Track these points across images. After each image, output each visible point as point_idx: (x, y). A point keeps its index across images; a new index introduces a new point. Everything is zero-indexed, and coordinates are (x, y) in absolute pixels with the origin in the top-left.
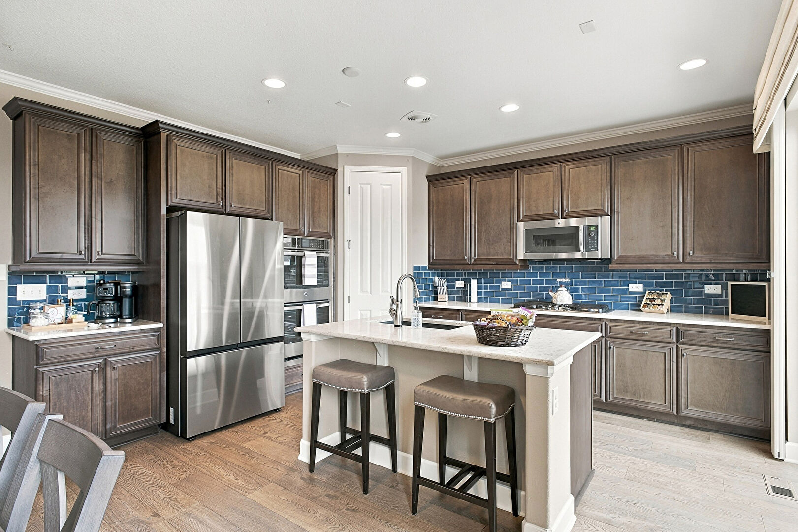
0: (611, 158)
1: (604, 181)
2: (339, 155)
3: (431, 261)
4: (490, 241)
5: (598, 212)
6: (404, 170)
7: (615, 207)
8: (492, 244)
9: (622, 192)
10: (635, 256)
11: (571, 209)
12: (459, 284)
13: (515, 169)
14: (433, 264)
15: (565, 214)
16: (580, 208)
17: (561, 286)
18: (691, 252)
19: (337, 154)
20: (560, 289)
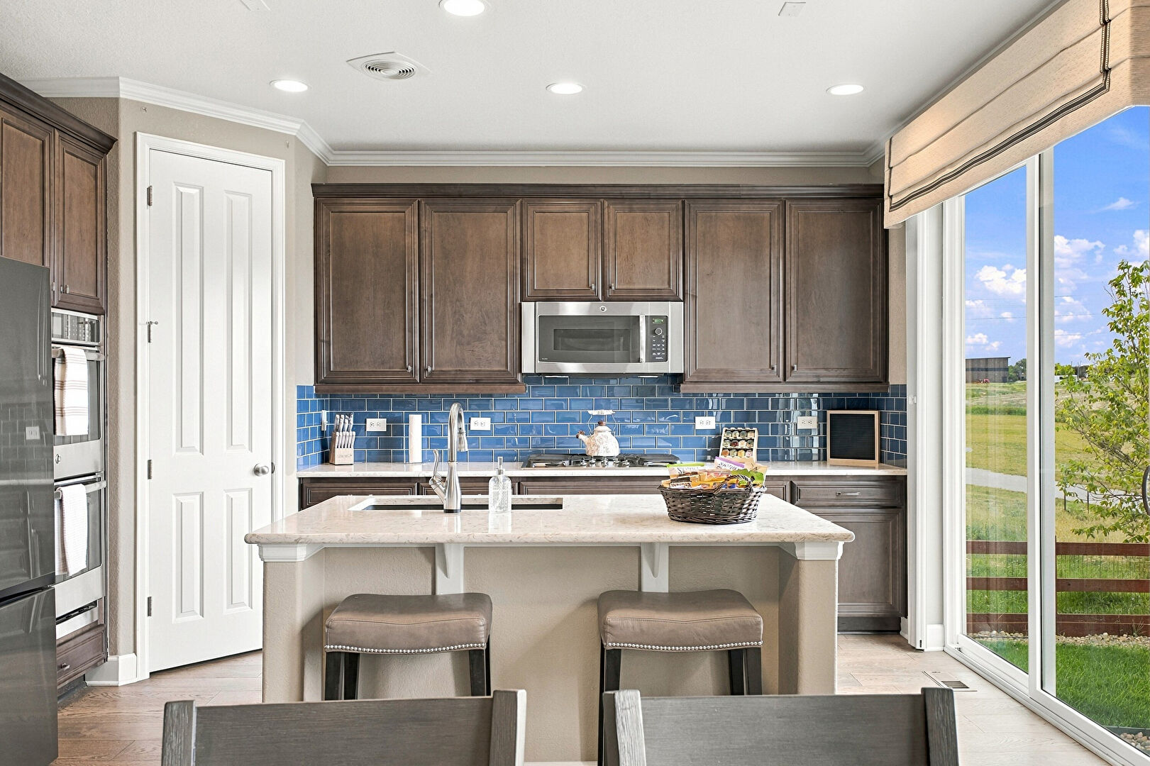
0: (683, 203)
1: (673, 241)
2: (121, 103)
3: (324, 375)
4: (463, 336)
5: (665, 294)
6: (279, 165)
7: (690, 286)
8: (469, 344)
9: (700, 265)
10: (719, 371)
11: (619, 284)
12: (376, 425)
13: (517, 198)
14: (325, 382)
15: (609, 293)
16: (634, 284)
17: (600, 424)
18: (795, 366)
19: (117, 100)
20: (600, 428)
